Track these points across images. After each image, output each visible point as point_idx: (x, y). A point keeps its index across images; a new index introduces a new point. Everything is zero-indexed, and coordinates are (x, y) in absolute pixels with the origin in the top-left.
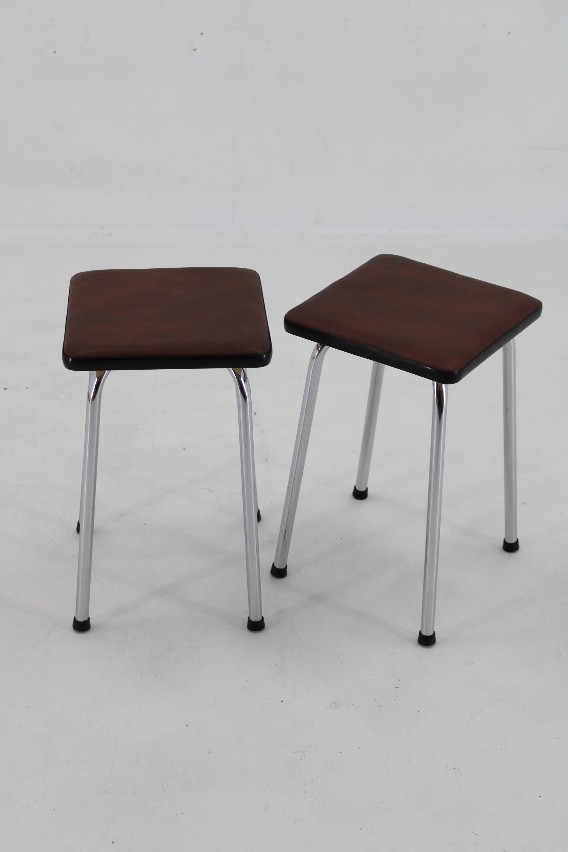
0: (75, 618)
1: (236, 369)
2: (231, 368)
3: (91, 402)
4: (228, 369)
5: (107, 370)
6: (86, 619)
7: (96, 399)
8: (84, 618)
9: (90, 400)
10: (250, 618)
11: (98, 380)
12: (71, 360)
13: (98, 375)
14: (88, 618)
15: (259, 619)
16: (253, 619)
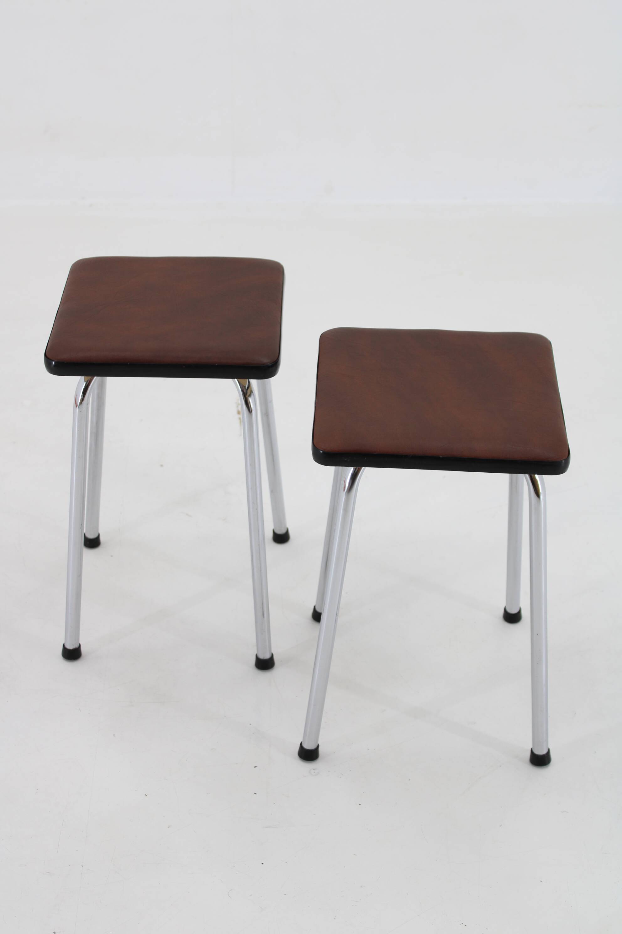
0: (64, 645)
1: (241, 380)
2: (236, 379)
3: (79, 407)
4: (234, 379)
5: (98, 376)
6: (76, 646)
7: (83, 404)
8: (73, 645)
9: (77, 406)
10: (258, 655)
11: (85, 385)
12: (55, 363)
13: (86, 381)
14: (79, 645)
15: (267, 656)
16: (261, 657)
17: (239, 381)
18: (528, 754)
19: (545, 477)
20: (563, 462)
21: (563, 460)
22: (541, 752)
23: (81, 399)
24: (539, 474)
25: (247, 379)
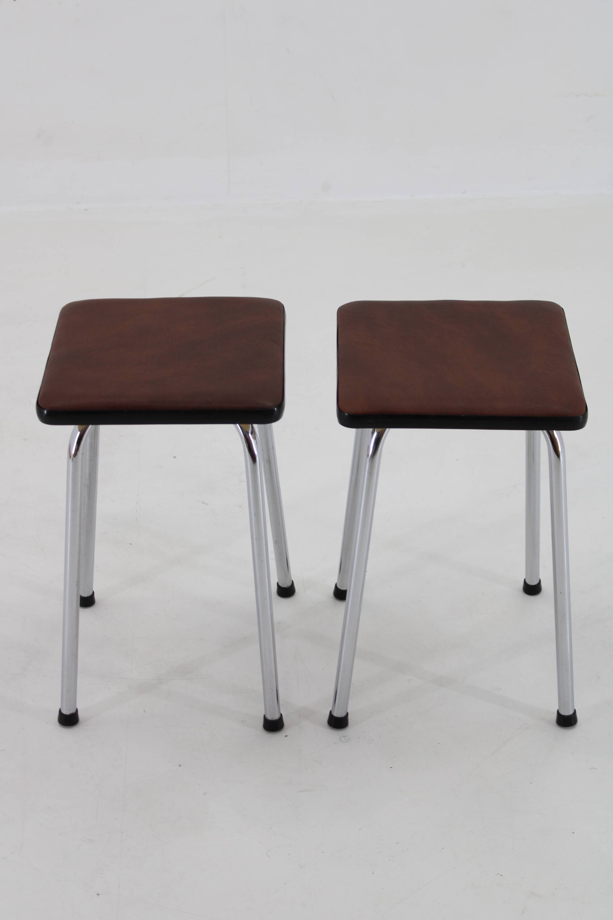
0: (60, 710)
1: (243, 425)
2: (238, 424)
3: (72, 459)
4: (235, 425)
5: (92, 424)
6: (73, 711)
7: (77, 456)
8: (70, 710)
9: (70, 457)
10: (266, 716)
11: (80, 434)
12: (47, 412)
13: (80, 429)
14: (76, 710)
15: (276, 717)
16: (269, 717)
17: (241, 426)
18: (555, 716)
19: (563, 433)
20: (581, 417)
21: (581, 415)
22: (567, 712)
23: (75, 449)
24: (557, 429)
25: (249, 423)
